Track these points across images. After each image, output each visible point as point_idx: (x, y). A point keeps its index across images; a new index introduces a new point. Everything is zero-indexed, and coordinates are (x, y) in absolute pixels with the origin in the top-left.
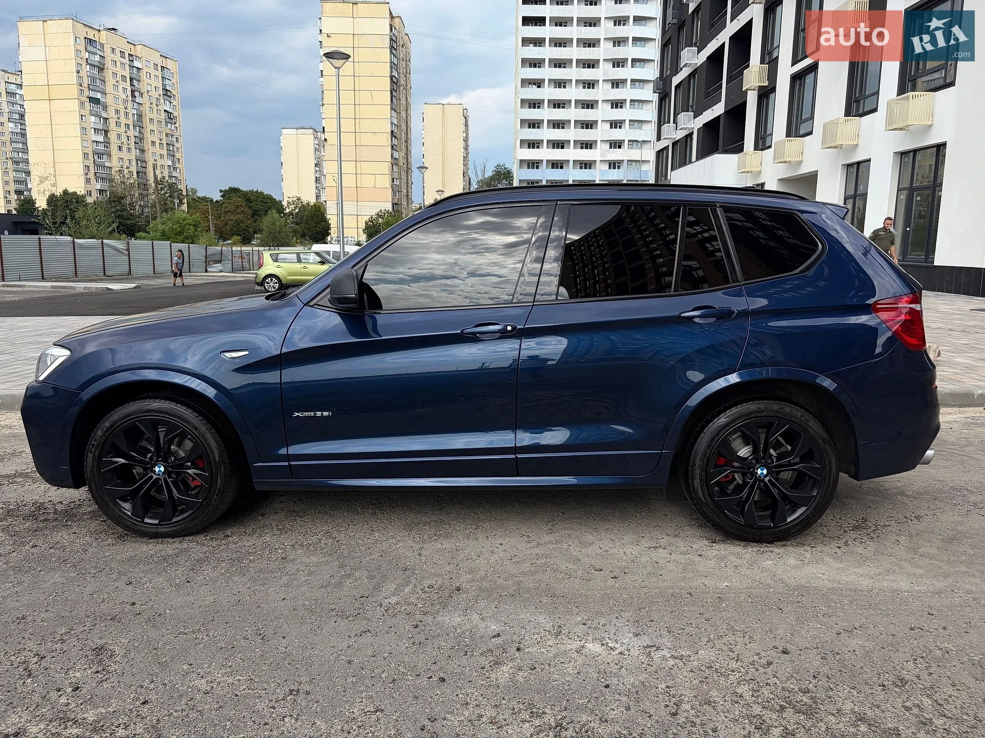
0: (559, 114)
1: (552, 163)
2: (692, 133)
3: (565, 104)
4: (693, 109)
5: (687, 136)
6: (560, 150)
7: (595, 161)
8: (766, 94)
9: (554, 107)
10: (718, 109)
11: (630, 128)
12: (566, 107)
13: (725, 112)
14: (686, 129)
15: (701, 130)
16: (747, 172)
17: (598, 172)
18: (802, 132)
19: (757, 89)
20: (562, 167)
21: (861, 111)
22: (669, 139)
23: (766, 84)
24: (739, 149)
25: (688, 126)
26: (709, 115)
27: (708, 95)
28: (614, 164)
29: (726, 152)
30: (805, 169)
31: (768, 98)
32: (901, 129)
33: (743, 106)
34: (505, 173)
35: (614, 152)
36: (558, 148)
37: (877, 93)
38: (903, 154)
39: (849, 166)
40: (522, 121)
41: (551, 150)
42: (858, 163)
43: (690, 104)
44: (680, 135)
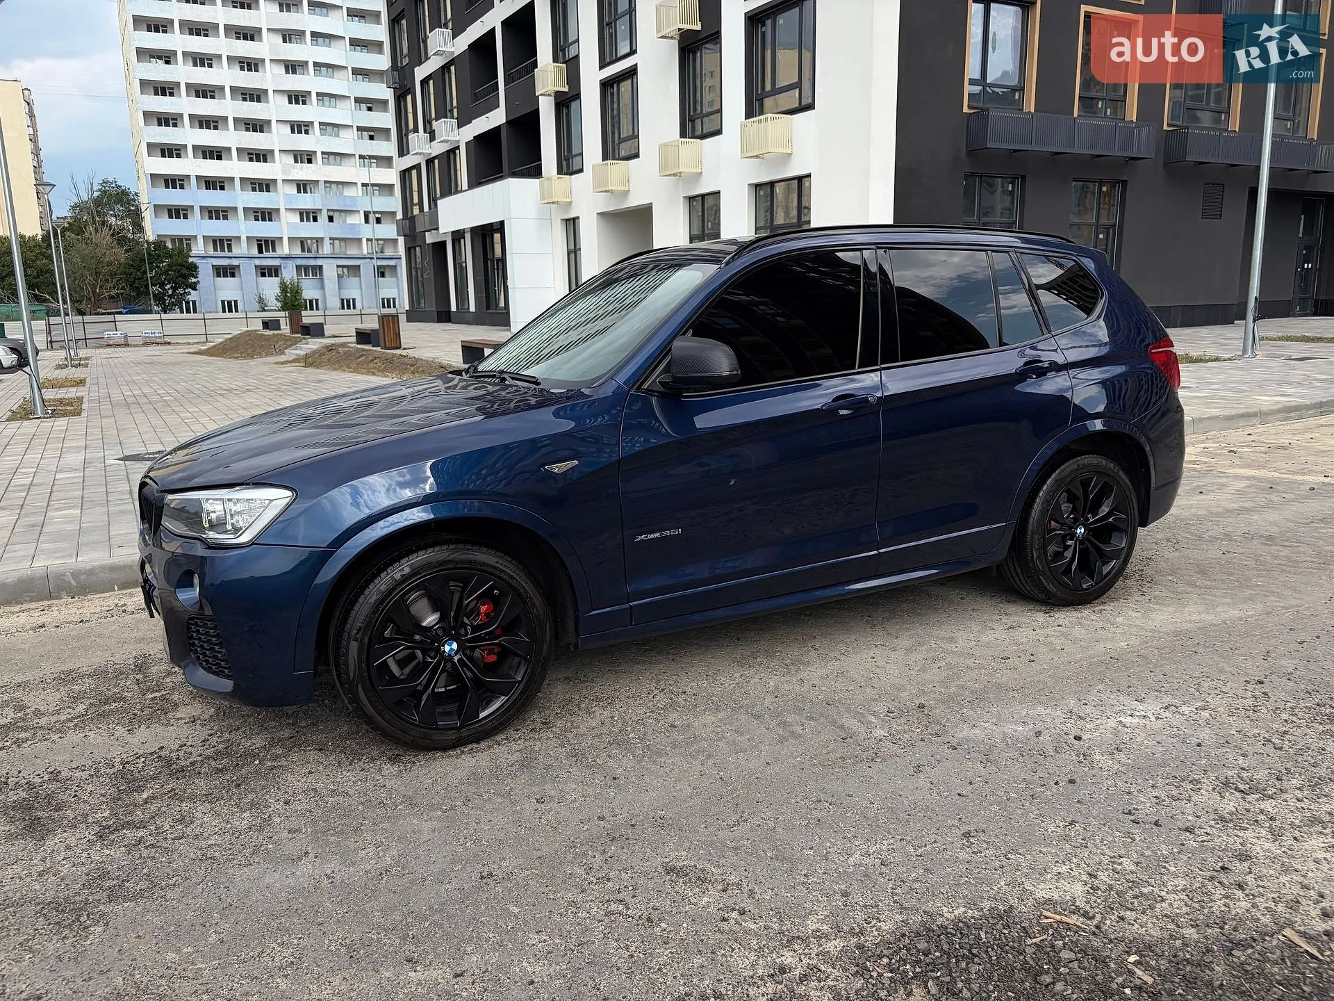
0: (206, 107)
1: (206, 182)
2: (458, 147)
3: (214, 92)
4: (452, 114)
5: (448, 152)
6: (215, 161)
7: (275, 181)
8: (566, 102)
9: (198, 96)
10: (497, 117)
11: (321, 135)
12: (216, 97)
13: (508, 122)
14: (447, 141)
15: (473, 143)
16: (553, 203)
17: (281, 196)
18: (623, 154)
19: (553, 94)
20: (222, 188)
21: (699, 133)
22: (420, 154)
23: (566, 89)
24: (536, 172)
25: (449, 138)
26: (482, 125)
27: (476, 97)
28: (305, 185)
29: (515, 175)
30: (635, 201)
31: (568, 107)
32: (757, 157)
33: (535, 115)
34: (118, 194)
35: (302, 168)
36: (212, 158)
37: (720, 111)
38: (757, 187)
39: (691, 199)
40: (147, 115)
41: (201, 161)
42: (703, 196)
43: (449, 108)
44: (437, 149)
